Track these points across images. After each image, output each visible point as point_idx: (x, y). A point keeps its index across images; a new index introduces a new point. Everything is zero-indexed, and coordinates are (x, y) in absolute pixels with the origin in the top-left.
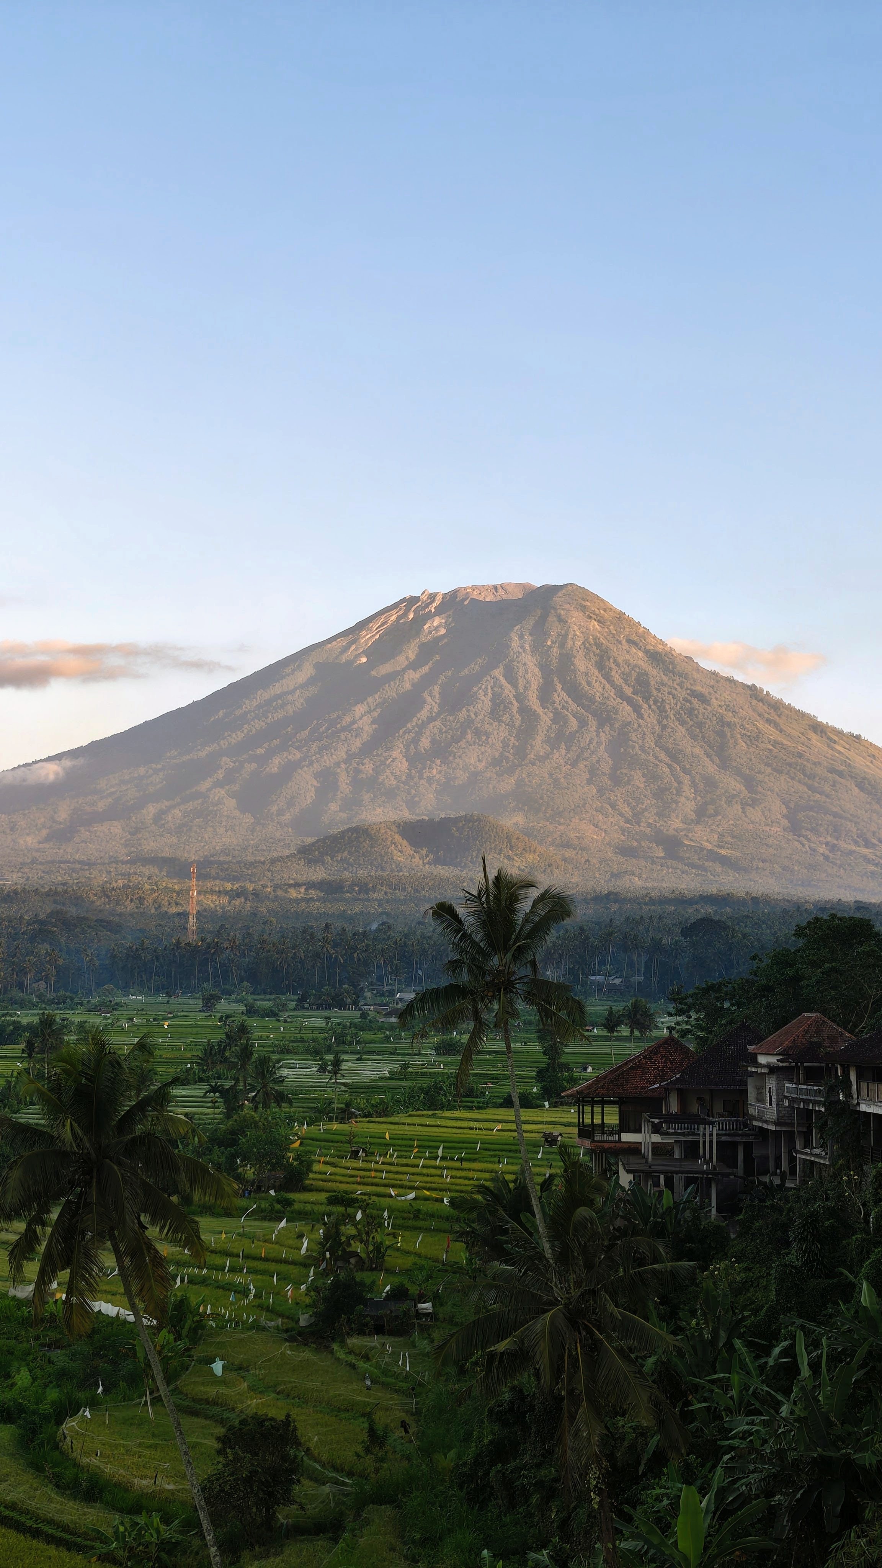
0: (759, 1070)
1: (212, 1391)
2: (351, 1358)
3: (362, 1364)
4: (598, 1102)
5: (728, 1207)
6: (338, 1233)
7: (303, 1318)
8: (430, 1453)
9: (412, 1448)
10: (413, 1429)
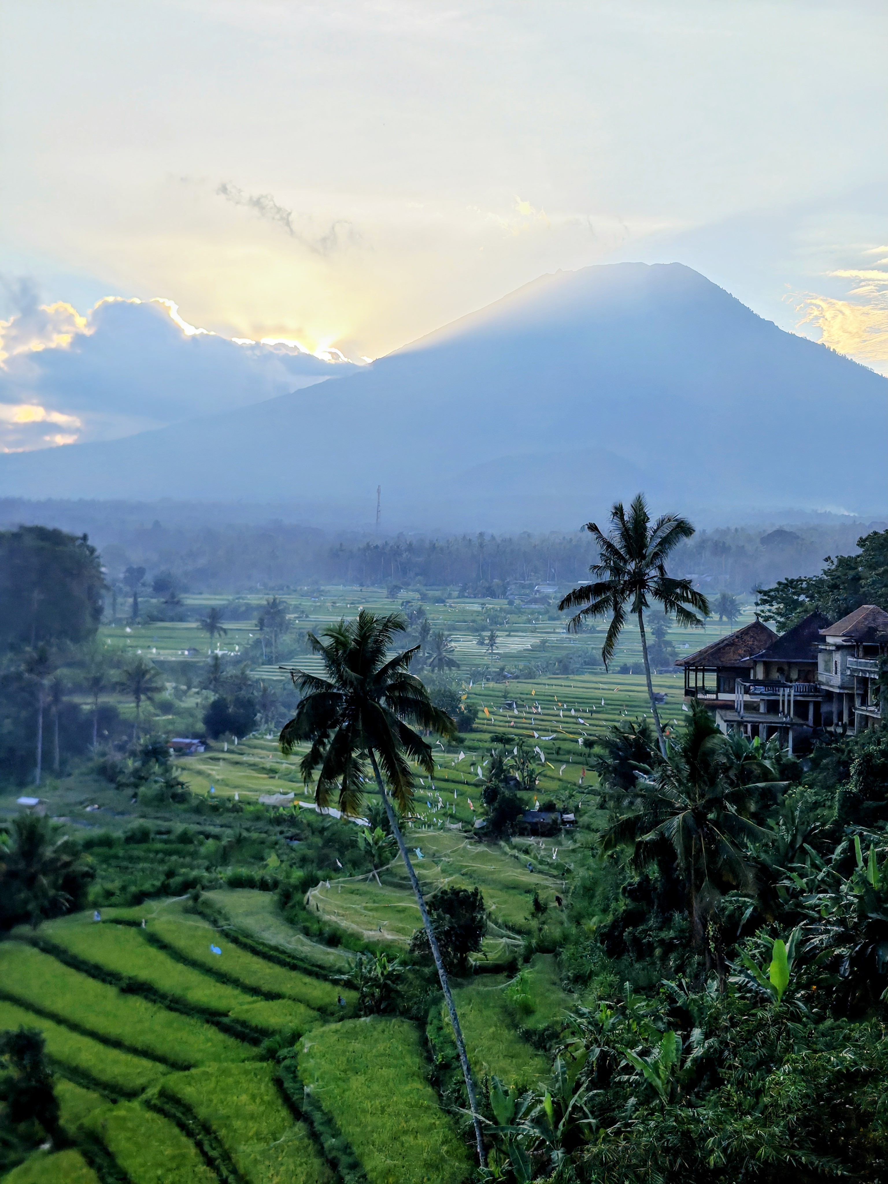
0: (828, 648)
2: (515, 852)
3: (523, 856)
4: (700, 670)
6: (501, 762)
7: (478, 823)
8: (577, 919)
9: (564, 916)
10: (564, 902)
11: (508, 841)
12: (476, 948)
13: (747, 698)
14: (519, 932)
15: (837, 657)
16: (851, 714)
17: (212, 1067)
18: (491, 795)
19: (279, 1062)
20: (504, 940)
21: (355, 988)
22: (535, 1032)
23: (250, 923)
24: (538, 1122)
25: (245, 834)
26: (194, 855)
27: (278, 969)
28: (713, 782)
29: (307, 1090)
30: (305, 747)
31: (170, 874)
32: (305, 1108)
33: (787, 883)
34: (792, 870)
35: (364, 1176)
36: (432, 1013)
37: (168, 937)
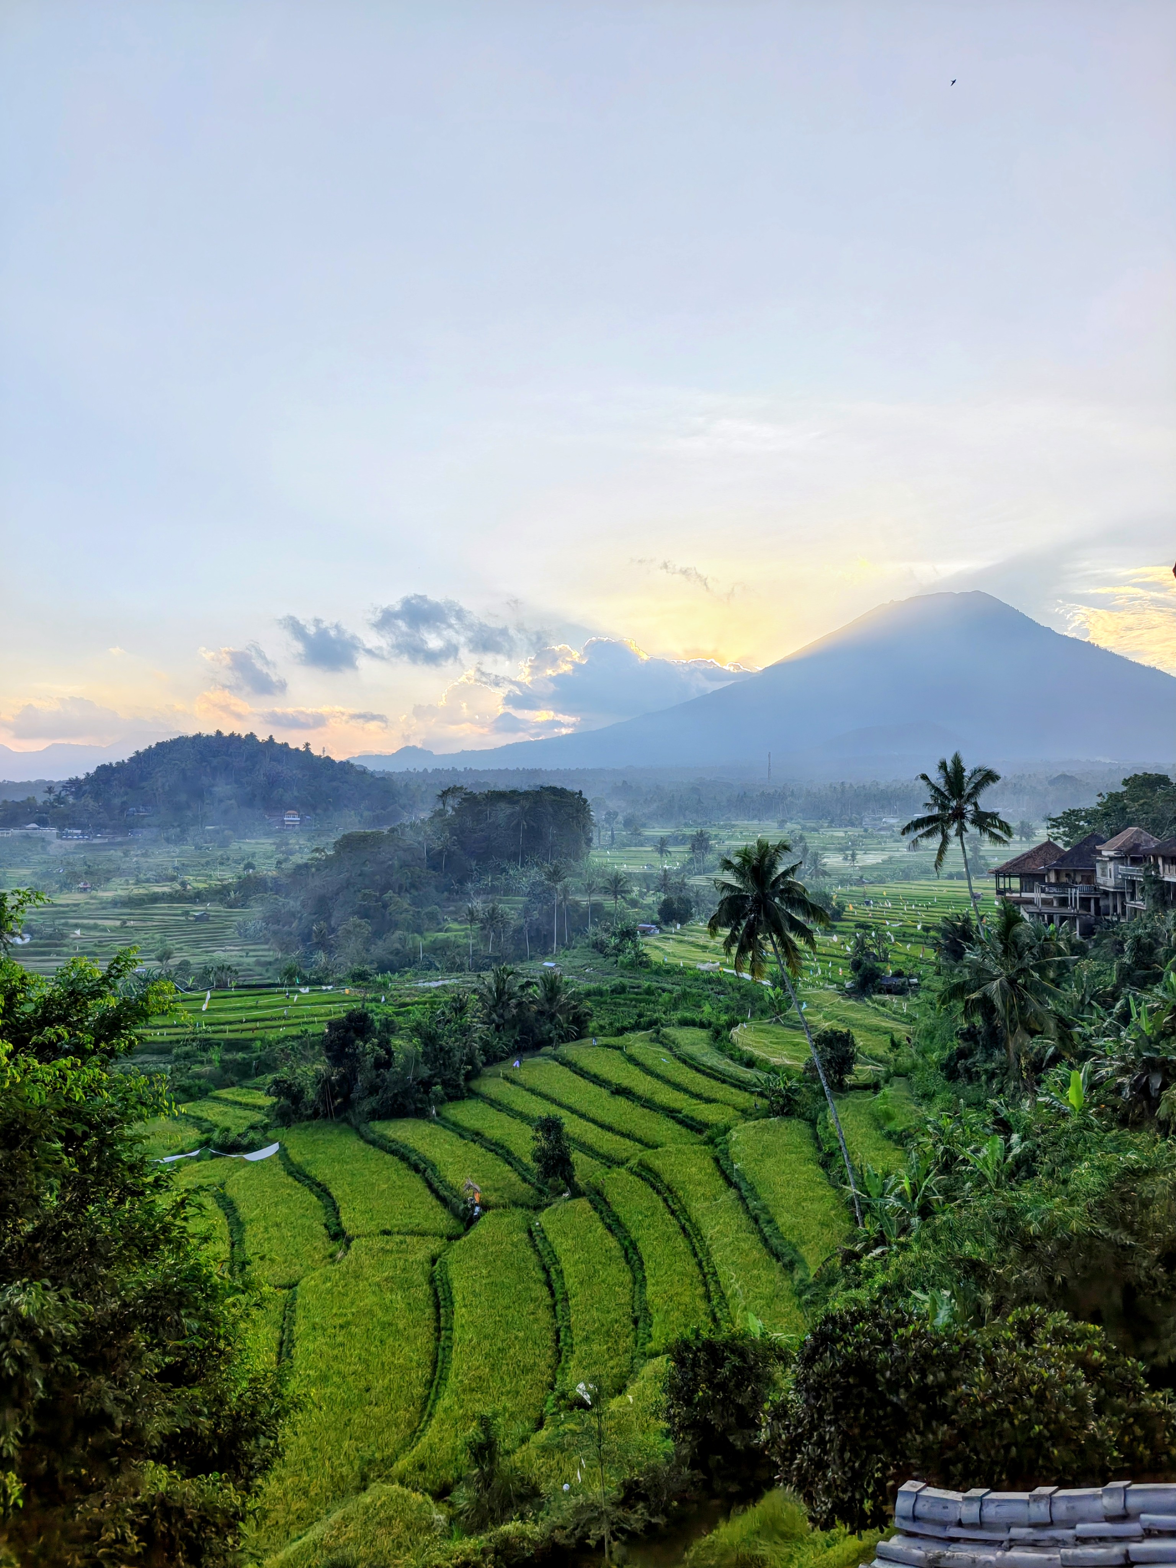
0: (1103, 859)
1: (804, 1018)
2: (876, 1005)
3: (881, 1008)
4: (1007, 876)
5: (1087, 931)
6: (863, 943)
7: (848, 984)
8: (923, 1053)
9: (913, 1051)
10: (912, 1041)
11: (870, 998)
12: (850, 1072)
13: (1043, 896)
14: (880, 1062)
15: (1111, 866)
16: (1124, 907)
17: (671, 1147)
18: (856, 966)
19: (716, 1146)
20: (870, 1067)
21: (767, 1098)
22: (895, 1133)
23: (693, 1050)
24: (900, 1196)
25: (688, 990)
26: (655, 1002)
27: (713, 1082)
28: (1020, 957)
29: (736, 1167)
30: (727, 932)
31: (640, 1016)
32: (735, 1179)
33: (1079, 1029)
34: (1083, 1020)
35: (777, 1229)
36: (821, 1116)
37: (641, 1059)
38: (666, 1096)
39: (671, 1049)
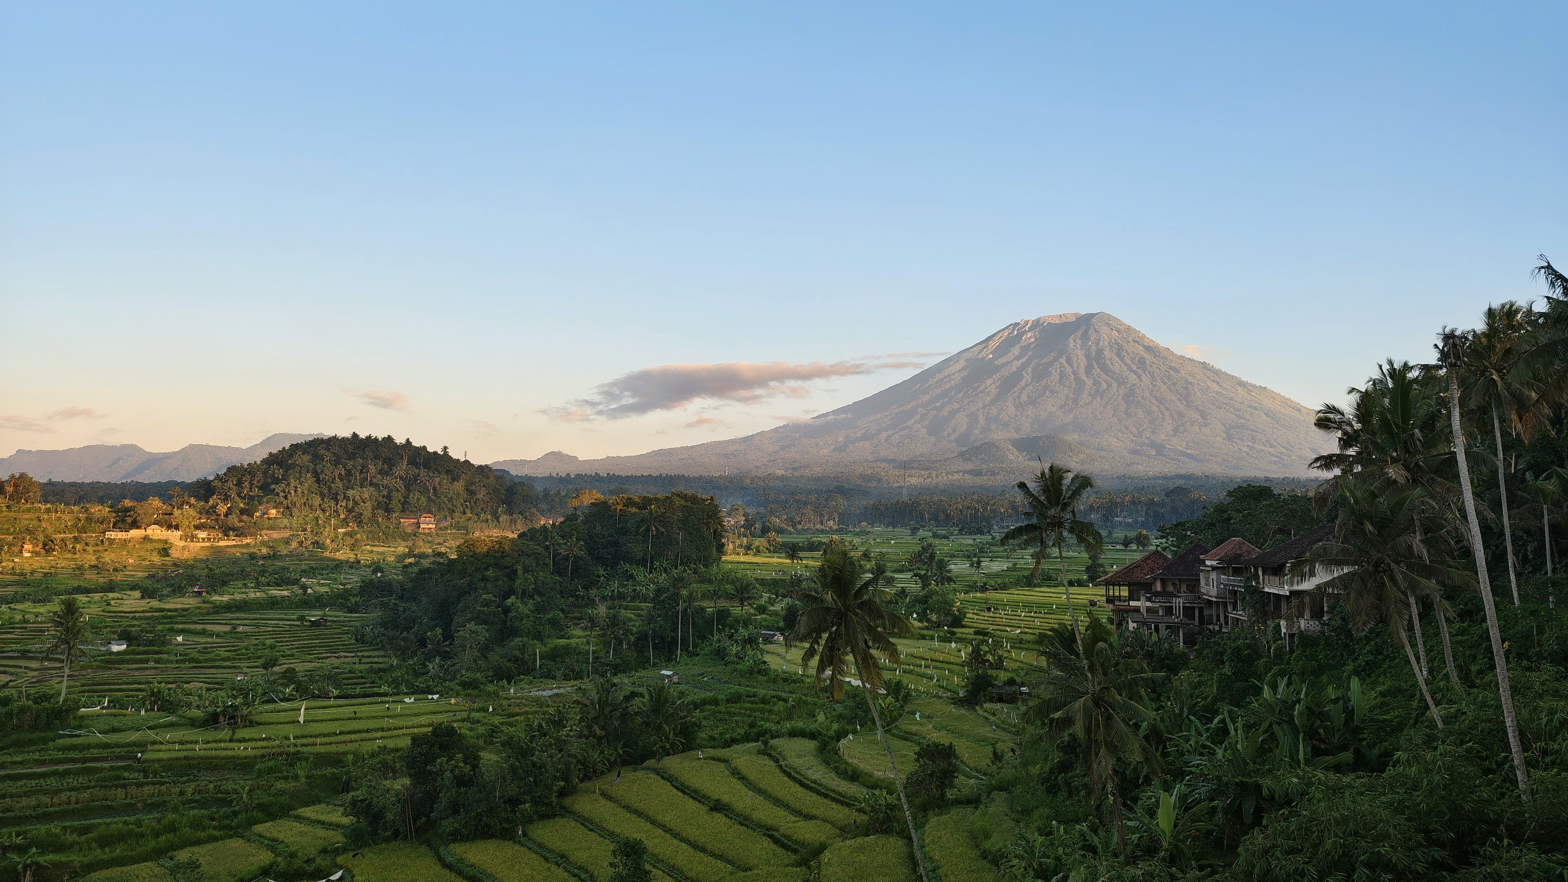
0: (1207, 568)
1: (914, 729)
2: (986, 714)
3: (991, 717)
4: (1116, 585)
5: (1190, 641)
6: (979, 650)
7: (961, 693)
8: (1026, 765)
9: (1017, 763)
10: (1017, 752)
11: (981, 706)
12: (952, 785)
13: (1149, 604)
15: (1213, 575)
16: (1226, 617)
17: (763, 870)
19: (808, 869)
20: (972, 781)
21: (866, 813)
22: (990, 852)
23: (800, 763)
25: (804, 698)
26: (769, 712)
37: (745, 771)
38: (765, 812)
39: (777, 761)
